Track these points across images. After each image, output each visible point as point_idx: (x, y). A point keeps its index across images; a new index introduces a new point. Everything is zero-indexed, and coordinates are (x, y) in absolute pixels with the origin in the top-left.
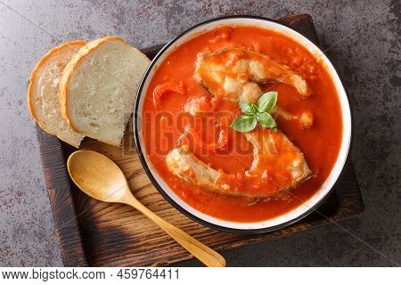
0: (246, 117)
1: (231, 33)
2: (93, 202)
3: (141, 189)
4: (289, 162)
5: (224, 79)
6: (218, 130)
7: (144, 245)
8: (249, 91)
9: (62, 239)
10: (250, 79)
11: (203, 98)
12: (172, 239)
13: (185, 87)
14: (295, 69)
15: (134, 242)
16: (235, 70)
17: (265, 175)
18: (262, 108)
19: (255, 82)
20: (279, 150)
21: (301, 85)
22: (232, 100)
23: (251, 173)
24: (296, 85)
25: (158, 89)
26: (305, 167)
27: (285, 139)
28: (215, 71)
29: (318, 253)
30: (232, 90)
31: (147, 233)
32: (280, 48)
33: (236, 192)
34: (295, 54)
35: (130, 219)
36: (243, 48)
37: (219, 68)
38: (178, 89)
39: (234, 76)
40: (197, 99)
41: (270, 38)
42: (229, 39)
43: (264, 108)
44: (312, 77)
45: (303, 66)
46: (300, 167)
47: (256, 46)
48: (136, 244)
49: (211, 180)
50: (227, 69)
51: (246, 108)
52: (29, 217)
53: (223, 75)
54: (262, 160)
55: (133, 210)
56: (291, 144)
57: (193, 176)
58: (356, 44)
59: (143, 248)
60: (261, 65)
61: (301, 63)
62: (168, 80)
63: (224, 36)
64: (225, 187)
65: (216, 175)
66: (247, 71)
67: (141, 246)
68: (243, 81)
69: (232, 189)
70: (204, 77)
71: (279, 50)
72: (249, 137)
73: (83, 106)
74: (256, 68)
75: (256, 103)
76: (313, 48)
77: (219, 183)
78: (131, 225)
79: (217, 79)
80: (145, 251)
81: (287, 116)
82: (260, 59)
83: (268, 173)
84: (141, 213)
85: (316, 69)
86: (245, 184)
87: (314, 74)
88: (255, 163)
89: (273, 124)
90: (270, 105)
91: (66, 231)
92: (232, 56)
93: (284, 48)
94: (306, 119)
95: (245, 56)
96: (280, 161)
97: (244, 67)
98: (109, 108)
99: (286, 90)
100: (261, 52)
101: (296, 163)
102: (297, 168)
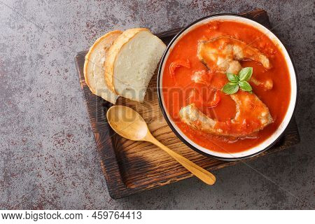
0: (231, 84)
1: (219, 25)
2: (123, 140)
3: (155, 131)
4: (259, 114)
5: (217, 59)
6: (213, 93)
7: (159, 168)
8: (233, 67)
9: (105, 167)
10: (234, 58)
11: (204, 71)
12: (178, 163)
13: (191, 64)
14: (262, 51)
15: (152, 167)
16: (224, 52)
17: (244, 122)
18: (242, 78)
19: (237, 60)
20: (252, 106)
21: (265, 62)
22: (223, 72)
23: (235, 121)
24: (262, 61)
25: (173, 65)
26: (270, 117)
27: (257, 98)
28: (211, 53)
29: (269, 169)
30: (223, 66)
31: (161, 160)
32: (252, 36)
33: (226, 134)
34: (261, 41)
35: (149, 151)
36: (228, 37)
37: (214, 51)
38: (186, 65)
39: (224, 56)
40: (199, 72)
41: (245, 29)
42: (218, 29)
43: (243, 78)
44: (272, 56)
45: (266, 49)
46: (266, 117)
47: (236, 35)
48: (153, 168)
49: (211, 126)
50: (219, 51)
51: (231, 77)
52: (77, 151)
53: (217, 55)
54: (242, 112)
55: (151, 145)
56: (260, 102)
57: (200, 124)
58: (293, 29)
59: (158, 170)
60: (241, 49)
61: (265, 46)
62: (179, 58)
63: (215, 28)
64: (220, 131)
65: (213, 123)
66: (232, 53)
67: (156, 169)
68: (230, 60)
69: (224, 132)
70: (204, 57)
71: (250, 38)
72: (234, 98)
73: (122, 77)
74: (238, 50)
75: (237, 74)
76: (272, 36)
77: (216, 128)
78: (150, 155)
79: (213, 58)
80: (159, 172)
81: (257, 83)
82: (239, 44)
83: (247, 121)
84: (156, 147)
85: (274, 51)
86: (232, 128)
87: (273, 54)
88: (238, 114)
89: (250, 89)
90: (248, 76)
91: (108, 161)
92: (223, 43)
93: (254, 36)
94: (269, 84)
95: (230, 42)
96: (254, 113)
97: (230, 50)
98: (137, 77)
99: (256, 65)
100: (240, 39)
101: (264, 114)
102: (264, 117)
